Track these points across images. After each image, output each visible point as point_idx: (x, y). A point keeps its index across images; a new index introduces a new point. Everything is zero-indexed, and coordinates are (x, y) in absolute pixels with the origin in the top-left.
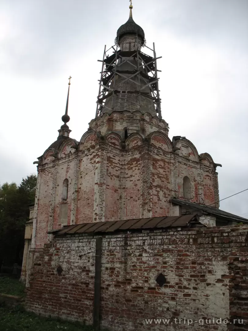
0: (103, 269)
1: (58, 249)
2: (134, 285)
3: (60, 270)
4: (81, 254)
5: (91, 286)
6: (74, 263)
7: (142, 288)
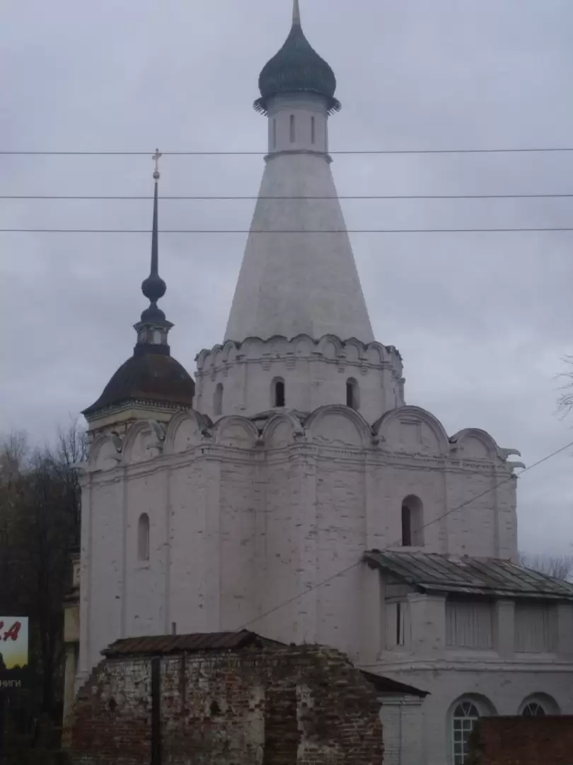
0: (162, 699)
1: (109, 675)
2: (191, 716)
3: (112, 703)
4: (137, 681)
5: (149, 722)
6: (129, 693)
7: (198, 719)
